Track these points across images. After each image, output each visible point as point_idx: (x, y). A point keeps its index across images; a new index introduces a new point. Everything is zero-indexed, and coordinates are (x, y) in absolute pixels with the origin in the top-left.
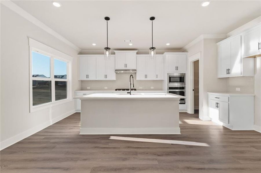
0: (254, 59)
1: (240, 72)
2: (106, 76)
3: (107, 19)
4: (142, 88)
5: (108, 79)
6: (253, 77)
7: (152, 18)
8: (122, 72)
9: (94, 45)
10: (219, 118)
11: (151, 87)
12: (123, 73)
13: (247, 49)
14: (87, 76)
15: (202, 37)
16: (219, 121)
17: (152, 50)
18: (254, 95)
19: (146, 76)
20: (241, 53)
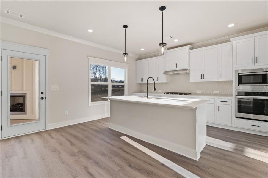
2: (157, 79)
4: (200, 92)
5: (159, 81)
11: (215, 91)
12: (177, 74)
14: (142, 80)
19: (203, 77)
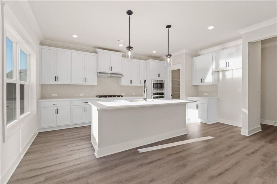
0: (218, 73)
1: (212, 81)
2: (85, 80)
3: (130, 13)
5: (88, 83)
6: (217, 85)
7: (169, 27)
8: (113, 75)
9: (75, 36)
10: (199, 116)
13: (217, 65)
14: (57, 79)
15: (184, 51)
16: (198, 119)
17: (168, 57)
18: (218, 98)
19: (131, 82)
20: (213, 67)
